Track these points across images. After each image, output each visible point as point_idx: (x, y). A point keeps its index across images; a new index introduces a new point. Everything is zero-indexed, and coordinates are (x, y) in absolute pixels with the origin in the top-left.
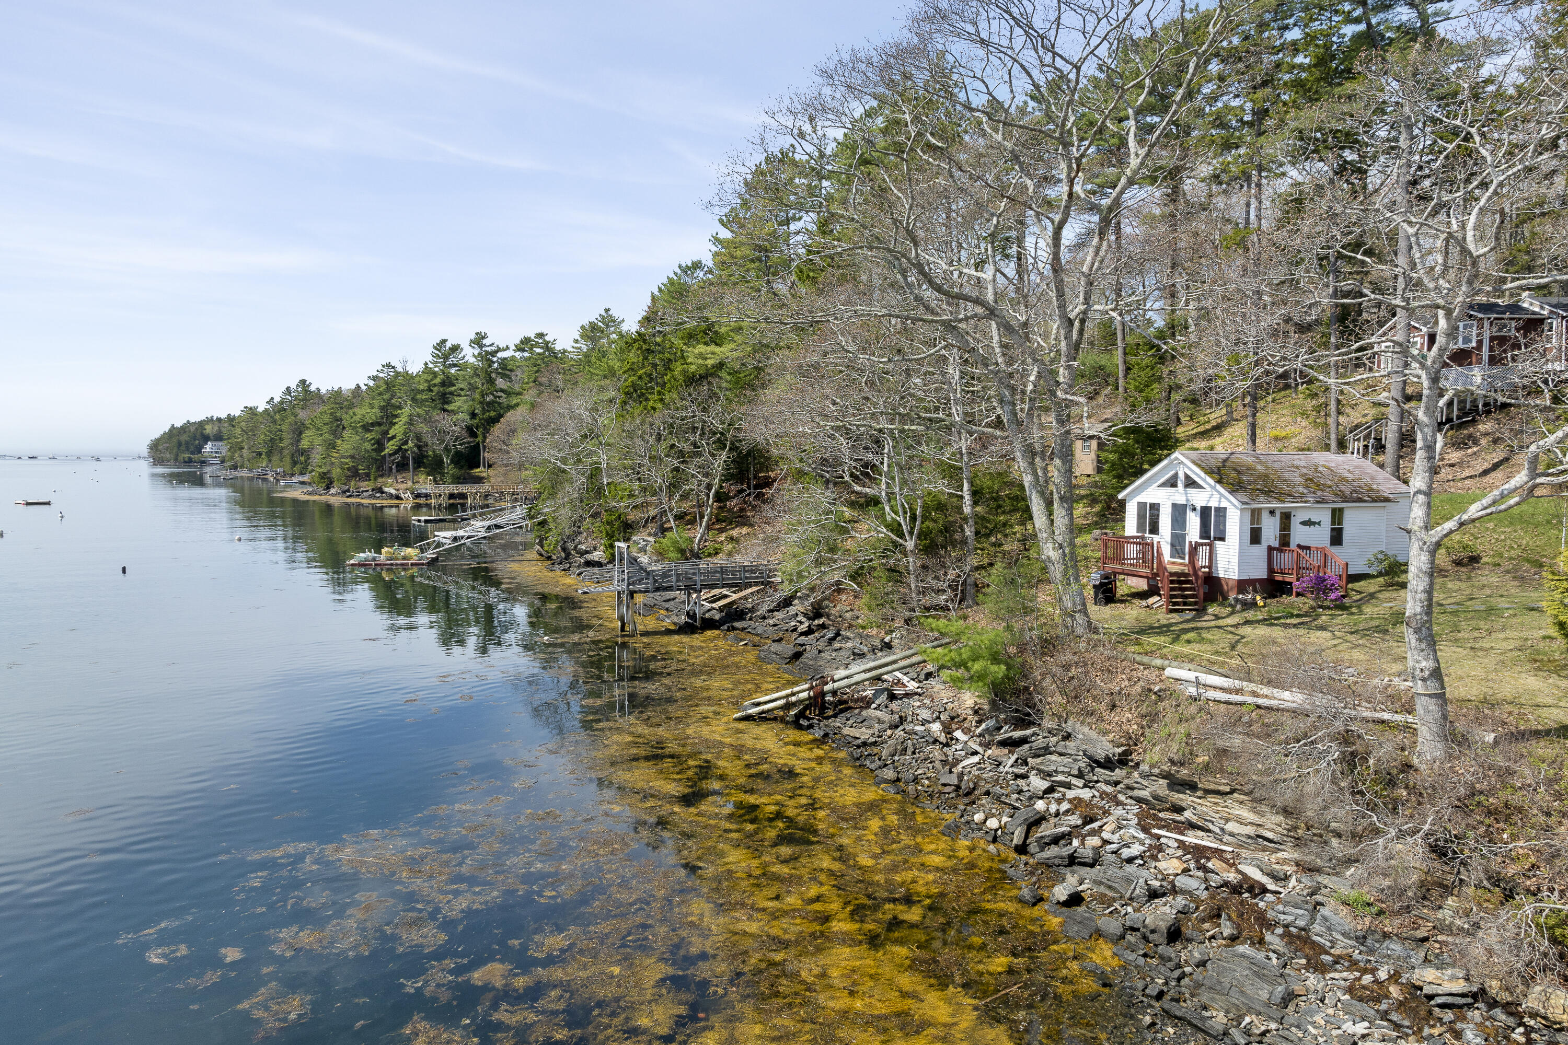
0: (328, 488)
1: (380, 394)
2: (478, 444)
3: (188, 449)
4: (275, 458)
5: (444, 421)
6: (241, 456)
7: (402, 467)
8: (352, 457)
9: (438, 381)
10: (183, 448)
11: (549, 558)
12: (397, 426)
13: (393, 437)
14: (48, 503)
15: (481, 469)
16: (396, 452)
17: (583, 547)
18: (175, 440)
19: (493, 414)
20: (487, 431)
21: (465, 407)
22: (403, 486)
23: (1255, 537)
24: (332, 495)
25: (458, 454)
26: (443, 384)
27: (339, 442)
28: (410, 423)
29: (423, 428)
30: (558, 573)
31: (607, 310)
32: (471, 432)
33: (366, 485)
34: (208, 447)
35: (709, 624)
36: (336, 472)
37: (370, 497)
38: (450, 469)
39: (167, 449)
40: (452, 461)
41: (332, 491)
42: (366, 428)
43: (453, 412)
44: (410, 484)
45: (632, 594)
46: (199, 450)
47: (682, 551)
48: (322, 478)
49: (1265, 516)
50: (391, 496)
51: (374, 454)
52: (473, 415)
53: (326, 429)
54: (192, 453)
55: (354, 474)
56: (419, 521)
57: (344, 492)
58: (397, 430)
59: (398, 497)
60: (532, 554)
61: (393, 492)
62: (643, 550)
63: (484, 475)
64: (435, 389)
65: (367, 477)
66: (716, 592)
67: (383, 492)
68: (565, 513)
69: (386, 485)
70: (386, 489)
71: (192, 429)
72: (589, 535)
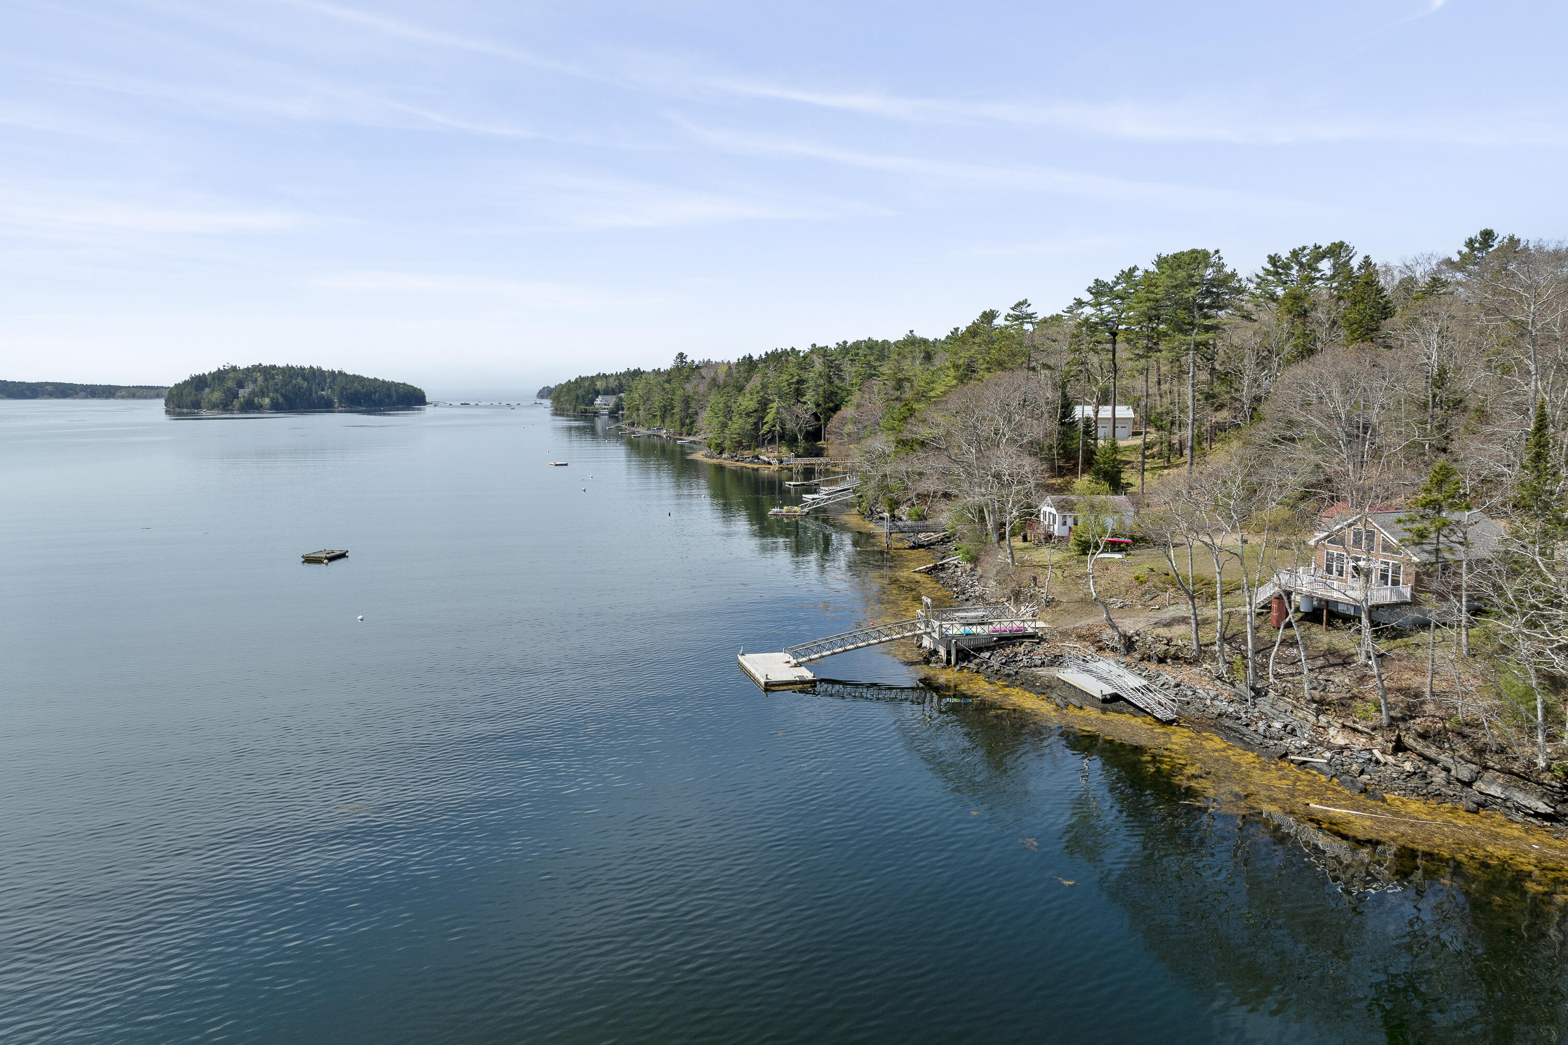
0: (721, 453)
1: (758, 392)
2: (821, 426)
3: (583, 402)
4: (667, 420)
5: (799, 409)
6: (638, 416)
7: (772, 441)
8: (738, 434)
9: (794, 380)
10: (581, 400)
11: (863, 514)
12: (769, 415)
13: (767, 423)
14: (566, 465)
15: (822, 442)
16: (769, 432)
17: (879, 510)
18: (573, 394)
19: (831, 405)
20: (828, 419)
21: (813, 399)
22: (772, 455)
23: (1065, 524)
24: (725, 459)
25: (808, 432)
26: (798, 382)
27: (730, 423)
28: (778, 413)
29: (785, 415)
30: (867, 522)
31: (911, 332)
32: (816, 416)
33: (747, 453)
34: (599, 401)
35: (921, 546)
36: (727, 444)
37: (751, 462)
38: (802, 443)
39: (567, 401)
40: (803, 439)
41: (724, 456)
42: (748, 415)
43: (805, 403)
44: (776, 454)
45: (891, 533)
46: (592, 402)
47: (919, 516)
48: (718, 446)
49: (1068, 517)
50: (764, 462)
51: (753, 432)
52: (818, 405)
53: (721, 413)
54: (587, 405)
55: (739, 445)
56: (790, 485)
57: (732, 457)
58: (769, 418)
59: (769, 463)
60: (855, 511)
61: (766, 459)
62: (903, 514)
63: (825, 446)
64: (793, 386)
65: (748, 447)
66: (929, 534)
67: (759, 459)
68: (870, 493)
69: (761, 454)
70: (761, 457)
71: (587, 384)
72: (882, 503)
